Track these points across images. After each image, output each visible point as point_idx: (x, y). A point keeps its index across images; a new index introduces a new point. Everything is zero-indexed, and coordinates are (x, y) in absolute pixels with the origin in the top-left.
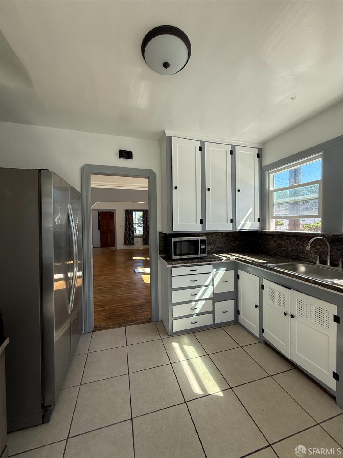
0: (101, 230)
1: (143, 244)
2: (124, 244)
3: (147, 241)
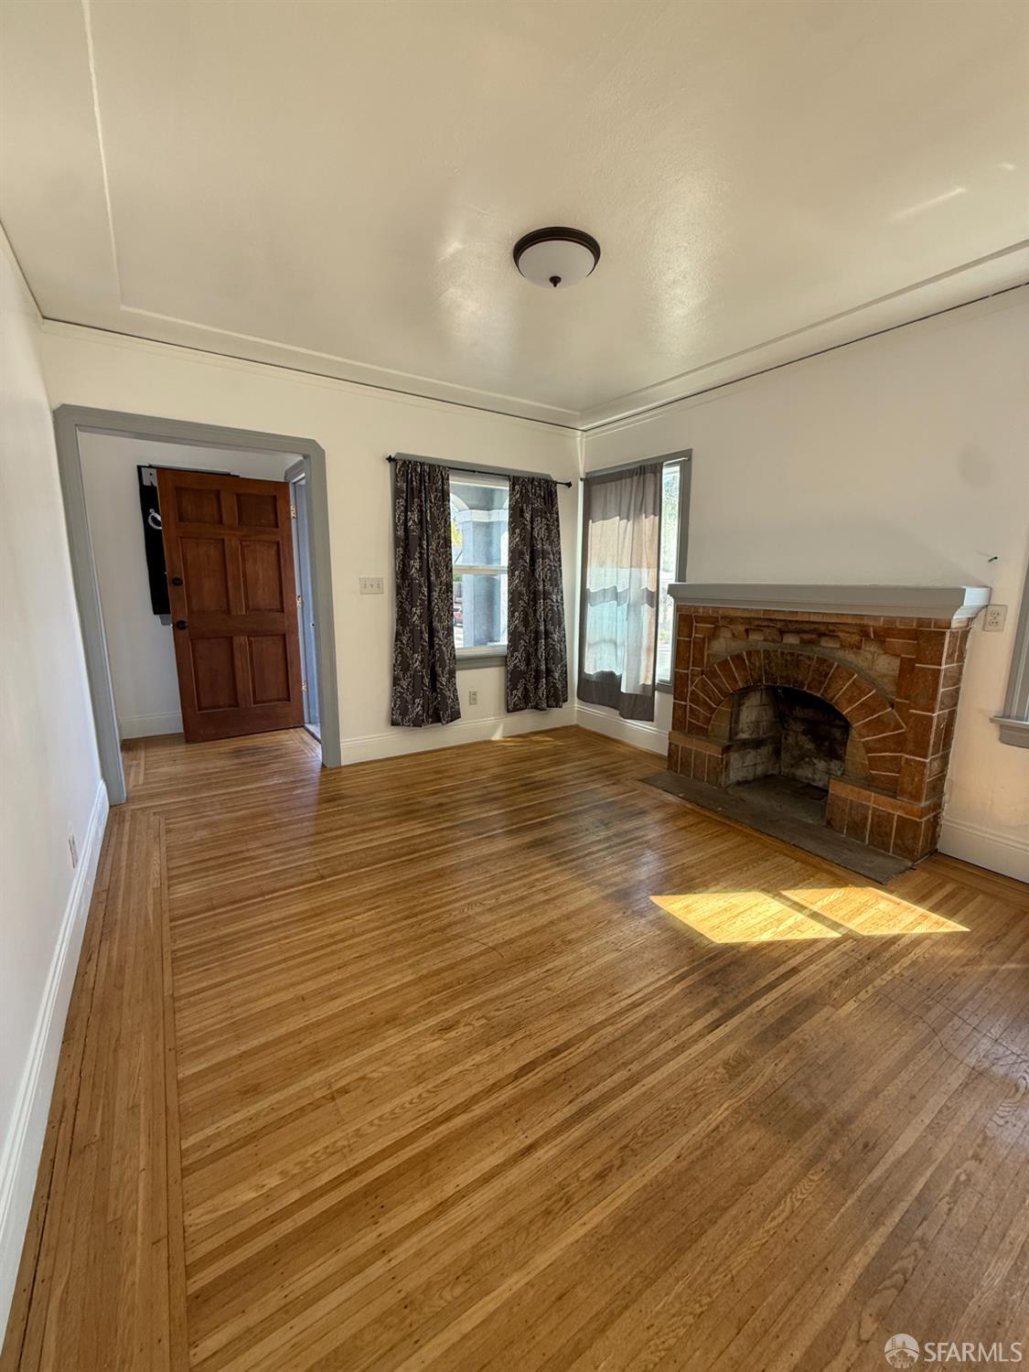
1: (508, 711)
2: (394, 723)
3: (531, 687)
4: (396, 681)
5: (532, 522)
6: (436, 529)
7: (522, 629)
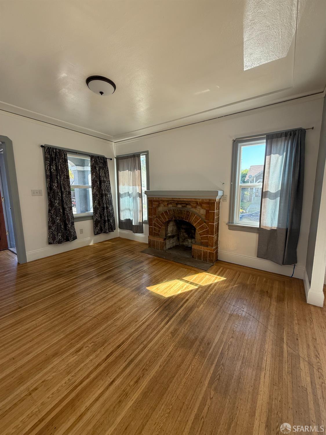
1: (95, 235)
2: (50, 243)
3: (103, 226)
4: (50, 228)
5: (99, 171)
6: (63, 172)
7: (98, 206)
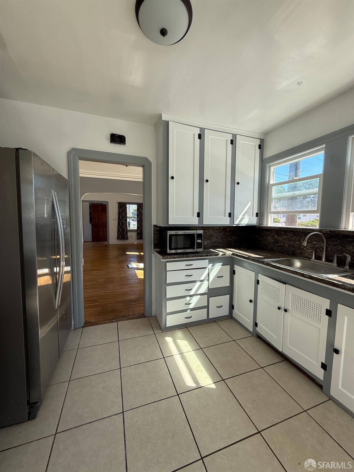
0: (93, 224)
1: (137, 239)
2: (117, 239)
3: (141, 236)
4: (118, 233)
6: (124, 212)
